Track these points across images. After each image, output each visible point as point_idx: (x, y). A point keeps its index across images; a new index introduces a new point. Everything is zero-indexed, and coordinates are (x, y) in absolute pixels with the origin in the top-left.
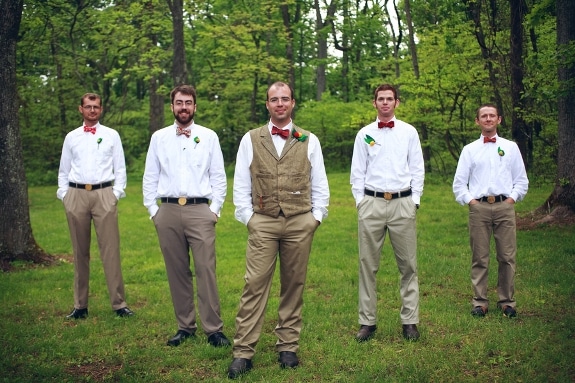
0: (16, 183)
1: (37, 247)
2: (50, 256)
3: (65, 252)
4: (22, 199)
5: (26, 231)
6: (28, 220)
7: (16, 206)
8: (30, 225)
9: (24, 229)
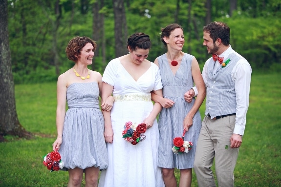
0: (7, 83)
1: (21, 126)
2: (29, 133)
3: (37, 131)
4: (11, 94)
5: (14, 116)
6: (15, 108)
7: (7, 98)
8: (16, 112)
9: (12, 114)
